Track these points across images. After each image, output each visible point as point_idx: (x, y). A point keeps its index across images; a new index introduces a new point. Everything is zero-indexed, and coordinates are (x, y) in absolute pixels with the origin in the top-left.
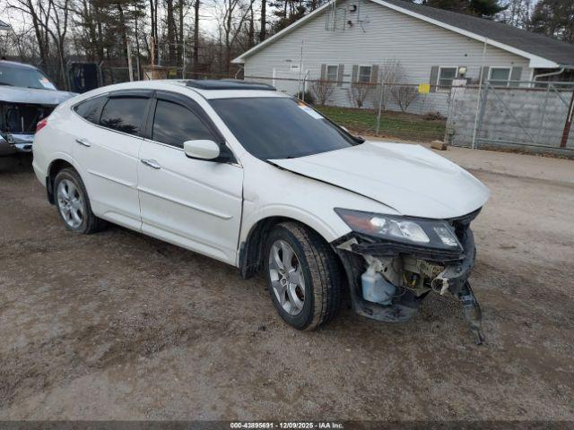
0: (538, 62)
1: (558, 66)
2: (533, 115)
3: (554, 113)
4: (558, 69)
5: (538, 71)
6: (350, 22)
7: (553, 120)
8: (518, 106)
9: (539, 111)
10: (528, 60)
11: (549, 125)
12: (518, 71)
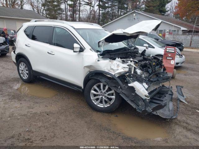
0: (183, 28)
1: (187, 29)
2: (183, 40)
3: (188, 39)
4: (187, 30)
5: (183, 30)
6: (134, 18)
7: (188, 41)
8: (180, 38)
9: (185, 39)
10: (180, 28)
11: (187, 42)
12: (178, 31)
